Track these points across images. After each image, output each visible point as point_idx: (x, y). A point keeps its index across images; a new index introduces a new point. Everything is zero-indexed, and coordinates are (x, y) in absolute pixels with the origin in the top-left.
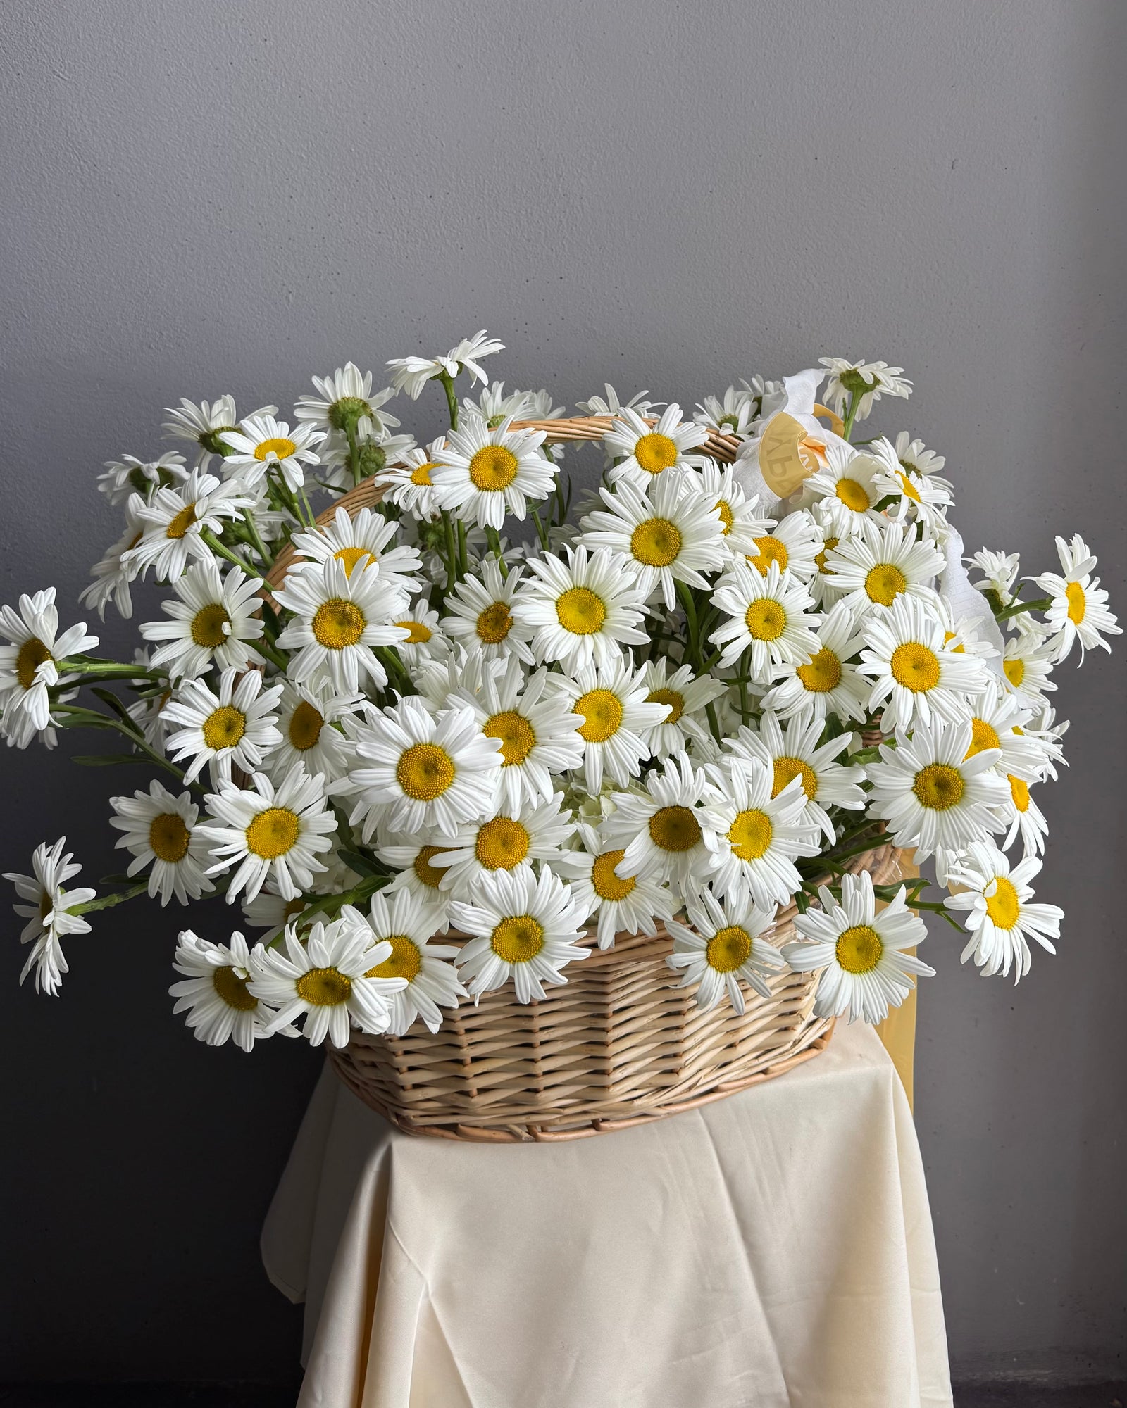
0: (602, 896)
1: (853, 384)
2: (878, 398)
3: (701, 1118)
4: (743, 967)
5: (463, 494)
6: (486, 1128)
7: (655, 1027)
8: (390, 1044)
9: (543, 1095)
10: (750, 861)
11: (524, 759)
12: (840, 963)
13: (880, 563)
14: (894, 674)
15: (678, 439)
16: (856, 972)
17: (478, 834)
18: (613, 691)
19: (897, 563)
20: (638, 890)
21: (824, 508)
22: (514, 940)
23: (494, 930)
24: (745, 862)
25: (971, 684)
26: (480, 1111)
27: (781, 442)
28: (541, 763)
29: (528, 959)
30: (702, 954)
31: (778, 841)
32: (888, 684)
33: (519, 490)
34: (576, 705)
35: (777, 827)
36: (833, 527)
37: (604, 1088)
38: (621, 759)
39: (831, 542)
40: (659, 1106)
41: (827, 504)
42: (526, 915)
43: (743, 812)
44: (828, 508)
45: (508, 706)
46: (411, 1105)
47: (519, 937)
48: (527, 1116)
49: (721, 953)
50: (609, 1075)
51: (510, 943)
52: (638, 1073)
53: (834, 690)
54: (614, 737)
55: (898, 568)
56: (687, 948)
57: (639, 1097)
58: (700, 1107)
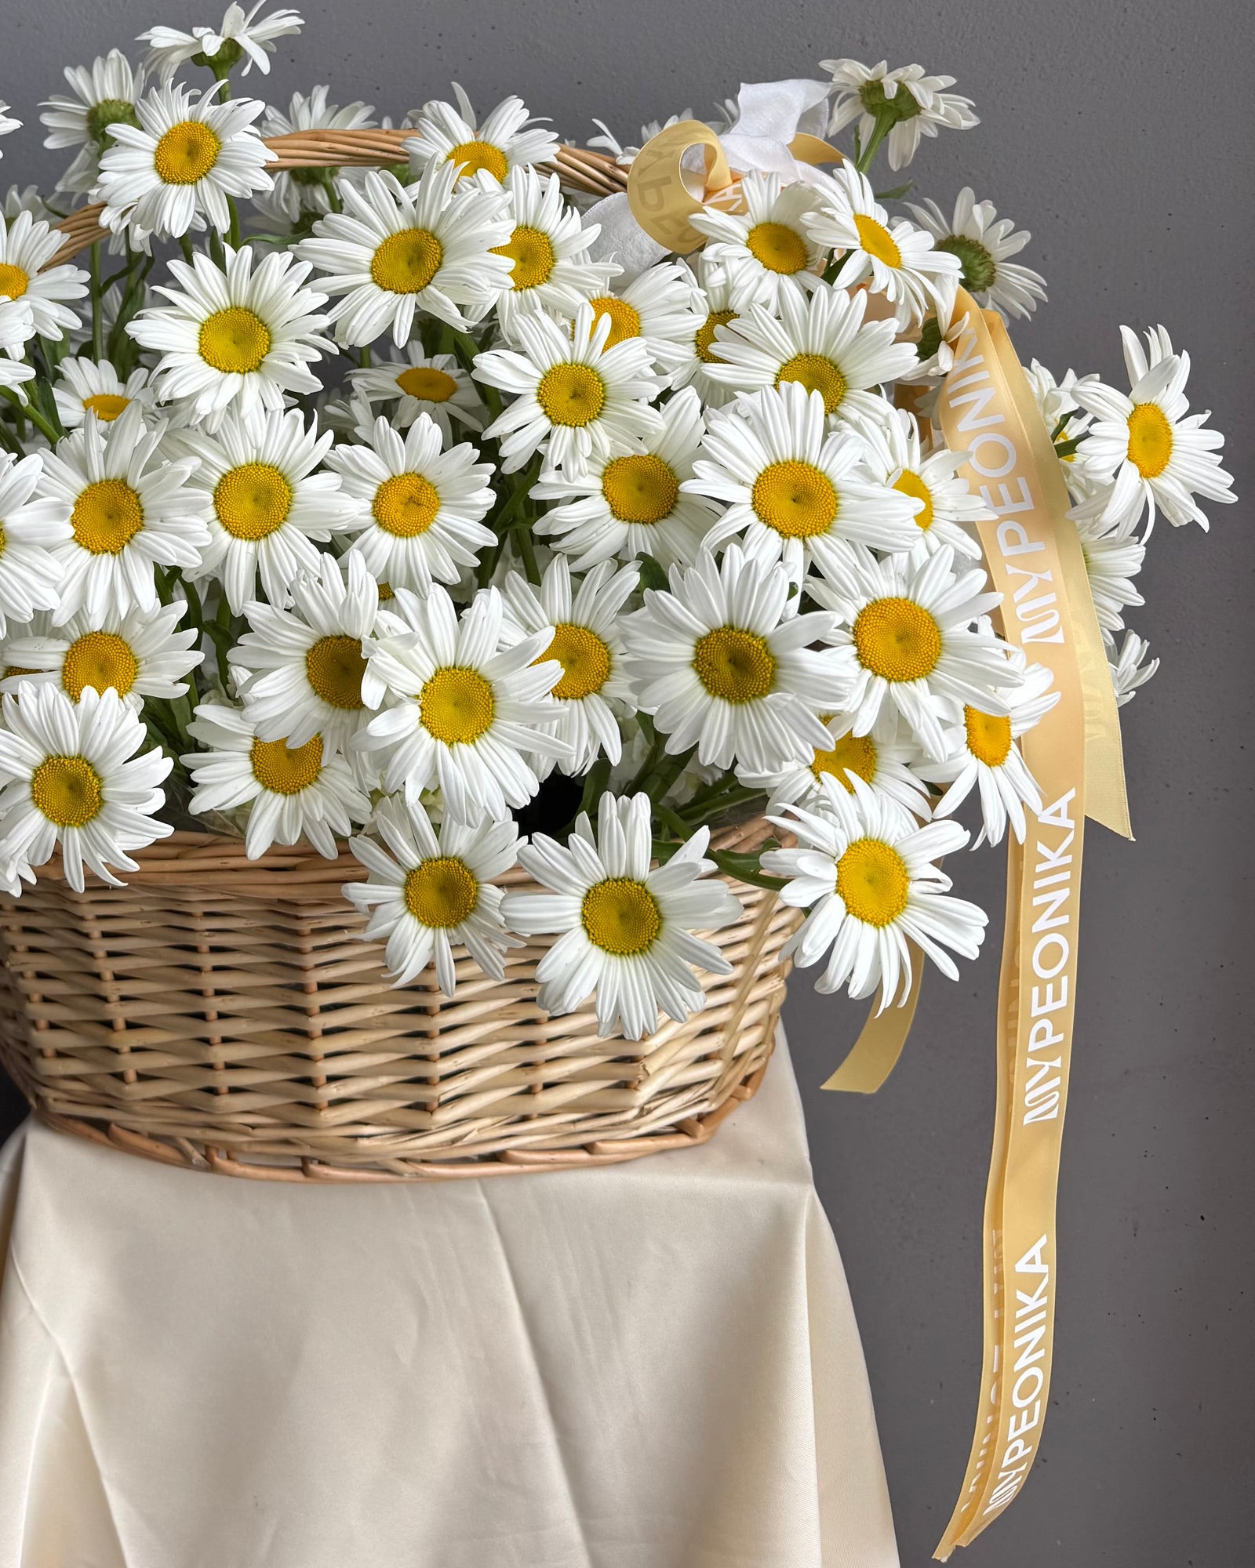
0: (263, 783)
1: (877, 104)
2: (933, 133)
3: (483, 1201)
4: (464, 926)
5: (138, 186)
6: (153, 1137)
7: (386, 1026)
8: (21, 981)
9: (226, 1101)
10: (451, 745)
11: (123, 547)
12: (588, 931)
13: (803, 352)
14: (755, 505)
15: (512, 150)
16: (614, 953)
17: (67, 653)
18: (281, 468)
19: (834, 353)
20: (318, 786)
21: (710, 258)
22: (64, 792)
23: (35, 772)
24: (442, 747)
25: (887, 534)
26: (137, 1108)
27: (660, 155)
28: (143, 555)
29: (82, 824)
30: (396, 892)
31: (505, 725)
32: (742, 515)
33: (218, 187)
34: (222, 481)
35: (502, 703)
36: (728, 289)
37: (313, 1107)
38: (278, 572)
39: (723, 315)
40: (404, 1160)
41: (717, 254)
42: (79, 757)
43: (448, 669)
44: (719, 260)
45: (115, 472)
46: (49, 1081)
47: (71, 788)
48: (203, 1130)
49: (429, 897)
50: (318, 1087)
51: (59, 795)
52: (368, 1097)
53: (664, 522)
54: (275, 537)
55: (836, 363)
56: (382, 880)
57: (369, 1137)
58: (480, 1178)
